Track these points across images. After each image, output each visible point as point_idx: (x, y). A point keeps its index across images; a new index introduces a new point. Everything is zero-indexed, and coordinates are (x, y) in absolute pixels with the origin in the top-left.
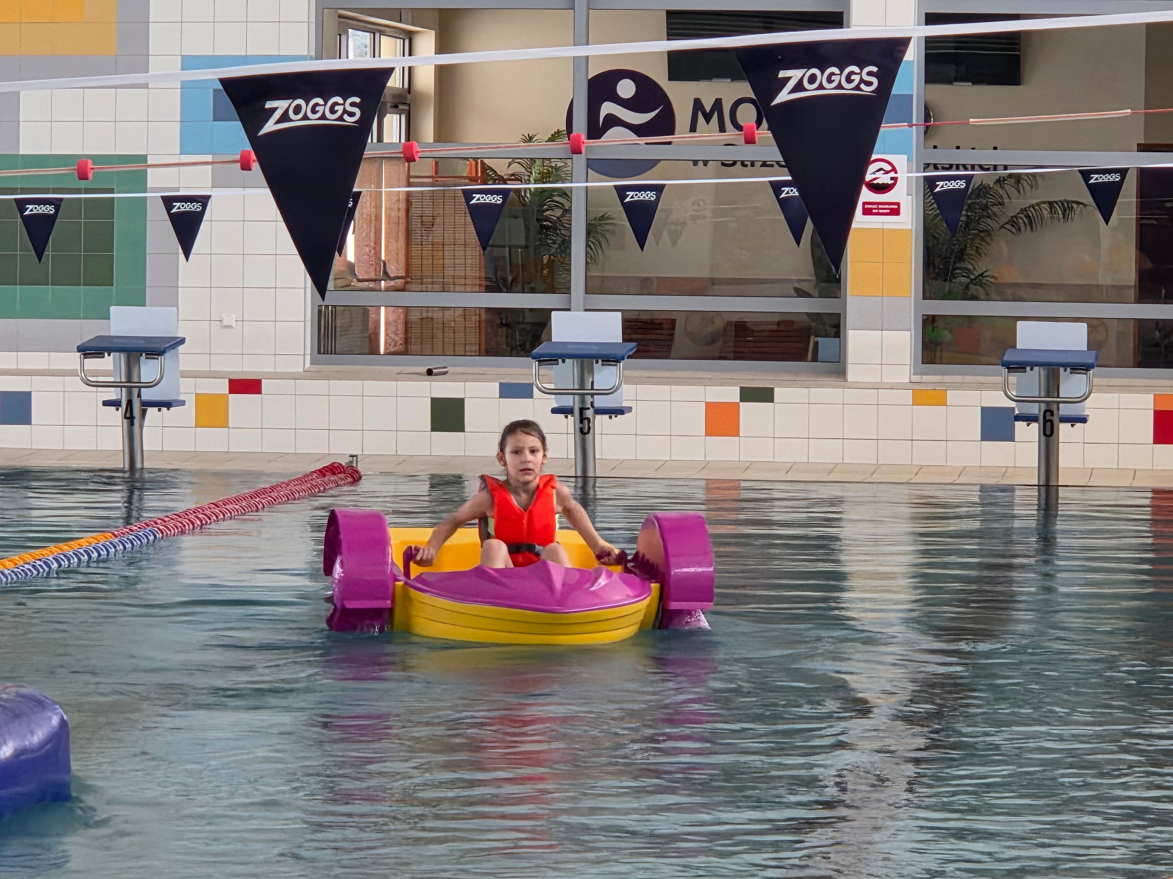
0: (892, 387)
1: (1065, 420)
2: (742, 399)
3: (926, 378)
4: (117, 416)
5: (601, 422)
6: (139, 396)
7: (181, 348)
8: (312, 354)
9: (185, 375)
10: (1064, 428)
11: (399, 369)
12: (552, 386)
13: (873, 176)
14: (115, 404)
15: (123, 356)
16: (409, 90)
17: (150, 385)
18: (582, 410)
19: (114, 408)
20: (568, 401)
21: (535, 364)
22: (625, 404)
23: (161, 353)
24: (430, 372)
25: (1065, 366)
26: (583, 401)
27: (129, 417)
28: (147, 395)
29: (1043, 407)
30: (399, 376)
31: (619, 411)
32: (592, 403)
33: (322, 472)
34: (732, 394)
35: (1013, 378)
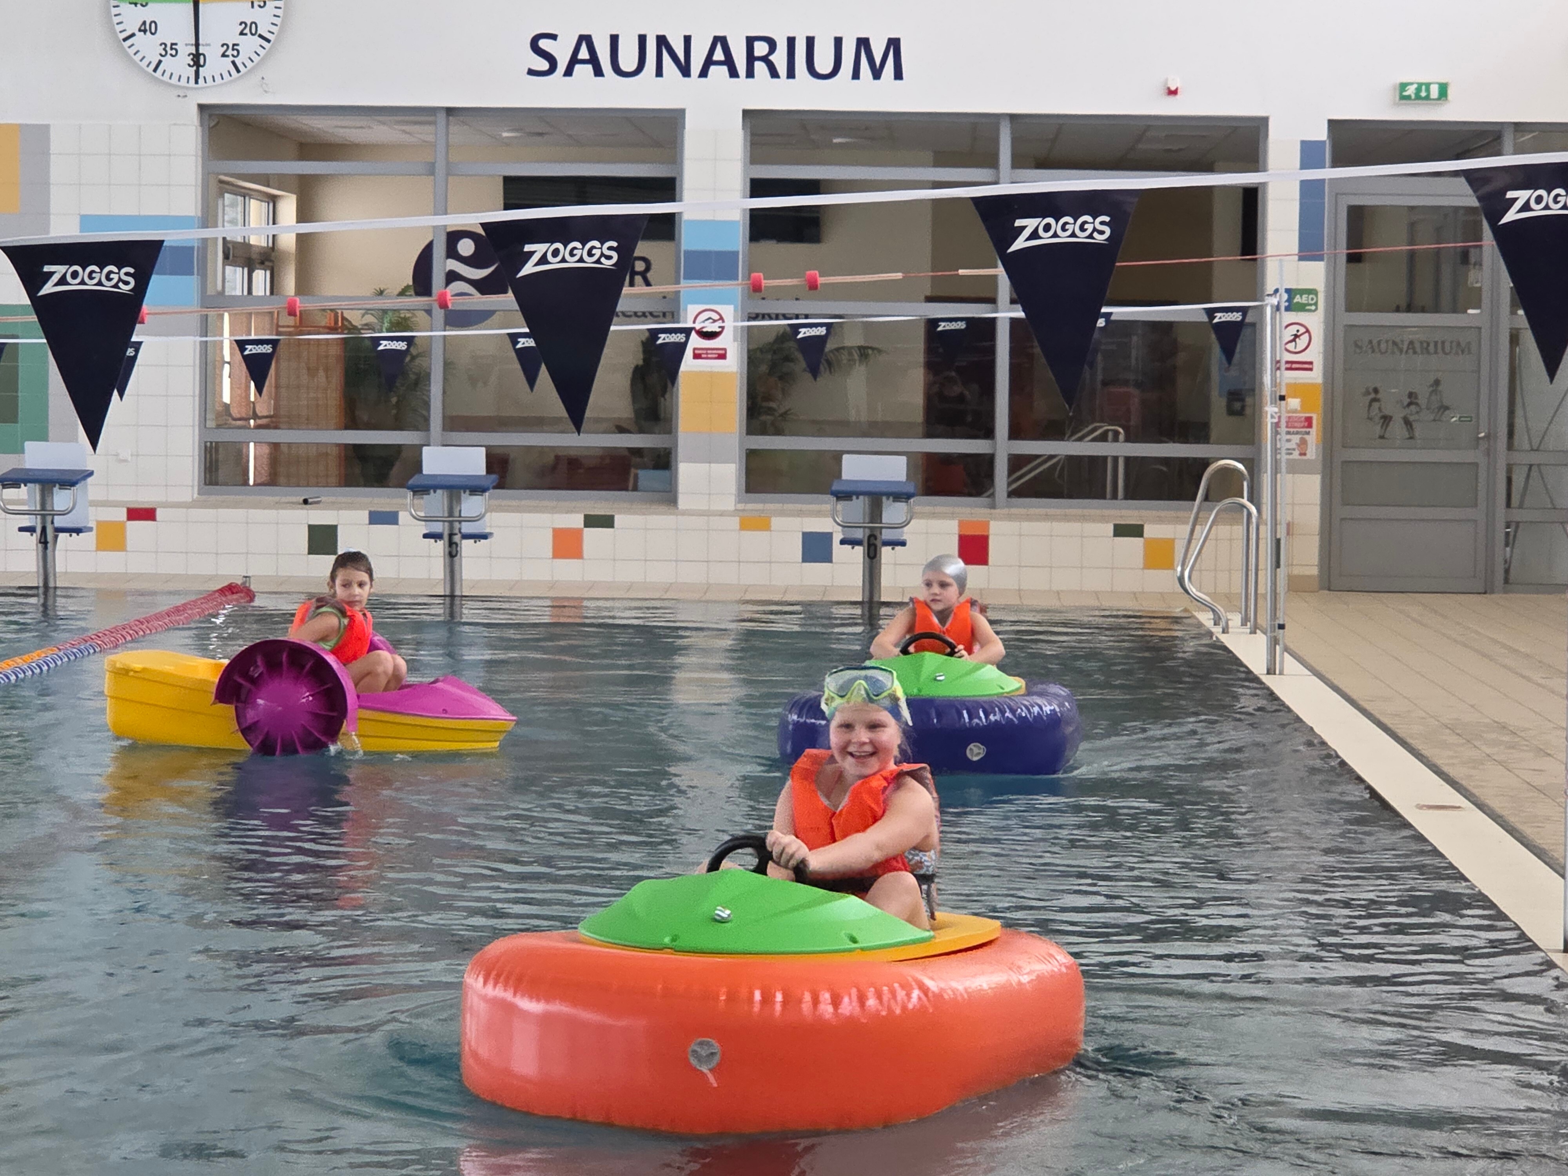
0: (722, 514)
1: (887, 543)
2: (586, 525)
3: (750, 506)
4: (32, 540)
5: (467, 546)
6: (52, 523)
7: (89, 480)
8: (199, 485)
9: (96, 504)
10: (886, 551)
11: (277, 499)
12: (422, 514)
13: (703, 325)
14: (31, 530)
15: (37, 487)
16: (273, 248)
17: (63, 514)
18: (451, 535)
19: (28, 534)
20: (438, 527)
21: (410, 494)
22: (487, 530)
23: (73, 484)
24: (306, 502)
25: (888, 495)
26: (451, 527)
27: (44, 542)
28: (59, 522)
29: (868, 532)
30: (278, 506)
31: (484, 536)
32: (460, 529)
33: (222, 591)
34: (576, 521)
35: (840, 505)
